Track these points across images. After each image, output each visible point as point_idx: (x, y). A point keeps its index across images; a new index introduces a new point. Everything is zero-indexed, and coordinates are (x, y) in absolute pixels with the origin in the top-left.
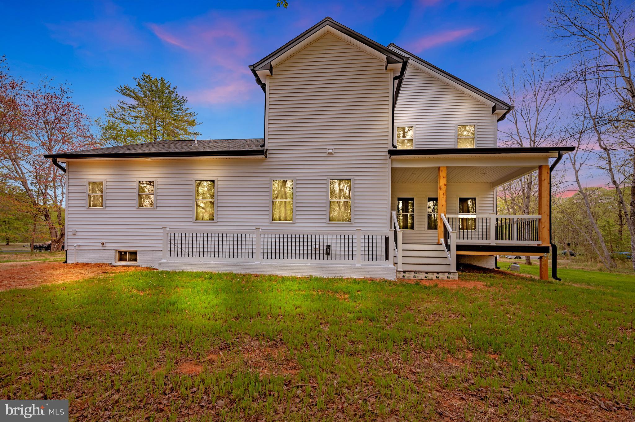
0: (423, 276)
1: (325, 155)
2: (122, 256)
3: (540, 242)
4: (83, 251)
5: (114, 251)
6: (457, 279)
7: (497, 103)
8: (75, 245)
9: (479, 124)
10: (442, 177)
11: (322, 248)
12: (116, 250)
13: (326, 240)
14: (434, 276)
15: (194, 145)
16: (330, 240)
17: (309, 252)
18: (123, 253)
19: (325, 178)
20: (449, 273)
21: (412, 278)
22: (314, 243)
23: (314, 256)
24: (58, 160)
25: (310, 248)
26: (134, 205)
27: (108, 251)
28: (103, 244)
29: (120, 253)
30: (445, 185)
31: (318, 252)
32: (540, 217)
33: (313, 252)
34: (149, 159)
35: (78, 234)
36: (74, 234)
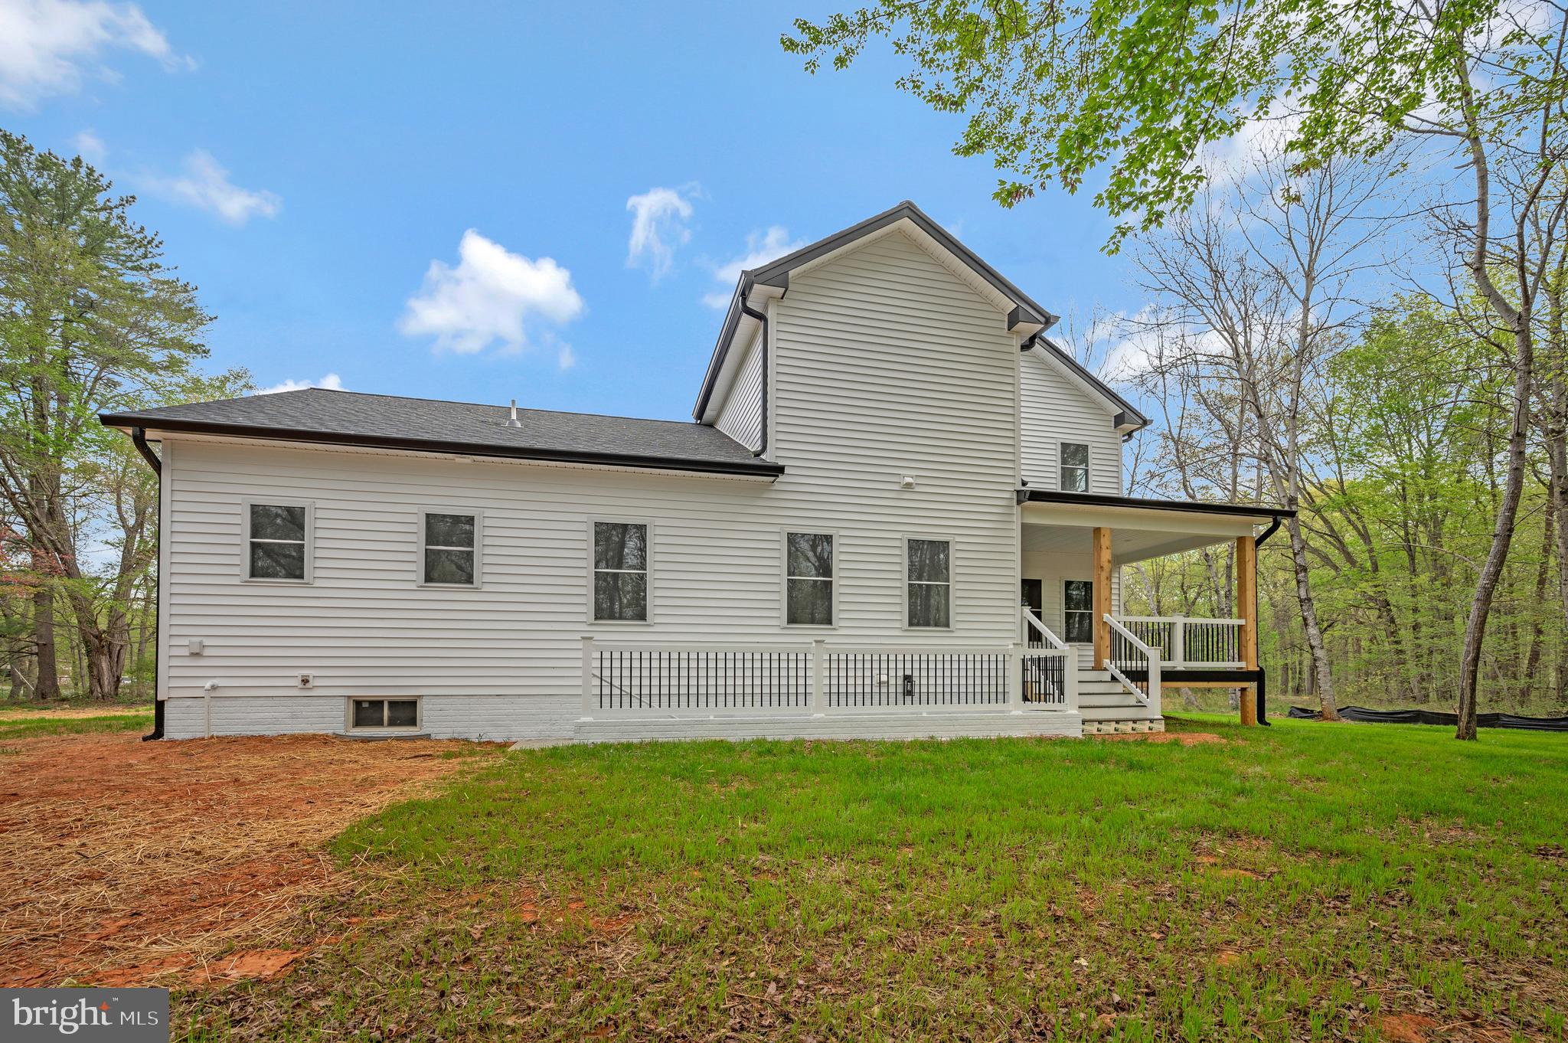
0: (1110, 728)
1: (896, 488)
2: (366, 711)
3: (1243, 664)
4: (228, 703)
5: (343, 701)
6: (1163, 730)
7: (1127, 410)
8: (208, 684)
9: (1095, 445)
10: (1104, 547)
11: (892, 681)
12: (349, 697)
13: (900, 665)
14: (1127, 727)
15: (511, 423)
16: (908, 665)
17: (868, 689)
18: (366, 705)
19: (898, 535)
20: (1151, 721)
21: (1095, 732)
22: (876, 672)
23: (876, 697)
24: (150, 434)
25: (868, 681)
26: (413, 577)
27: (321, 701)
28: (305, 681)
29: (358, 703)
30: (1109, 561)
31: (884, 690)
32: (1242, 622)
33: (876, 690)
34: (467, 460)
35: (207, 652)
36: (195, 655)
